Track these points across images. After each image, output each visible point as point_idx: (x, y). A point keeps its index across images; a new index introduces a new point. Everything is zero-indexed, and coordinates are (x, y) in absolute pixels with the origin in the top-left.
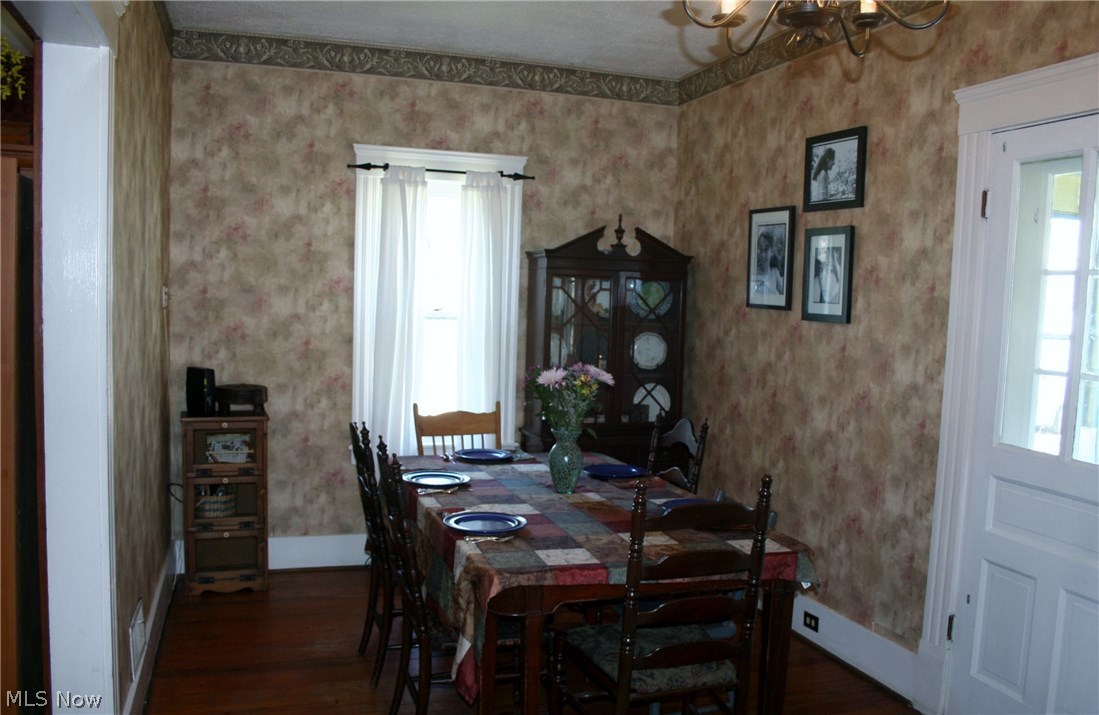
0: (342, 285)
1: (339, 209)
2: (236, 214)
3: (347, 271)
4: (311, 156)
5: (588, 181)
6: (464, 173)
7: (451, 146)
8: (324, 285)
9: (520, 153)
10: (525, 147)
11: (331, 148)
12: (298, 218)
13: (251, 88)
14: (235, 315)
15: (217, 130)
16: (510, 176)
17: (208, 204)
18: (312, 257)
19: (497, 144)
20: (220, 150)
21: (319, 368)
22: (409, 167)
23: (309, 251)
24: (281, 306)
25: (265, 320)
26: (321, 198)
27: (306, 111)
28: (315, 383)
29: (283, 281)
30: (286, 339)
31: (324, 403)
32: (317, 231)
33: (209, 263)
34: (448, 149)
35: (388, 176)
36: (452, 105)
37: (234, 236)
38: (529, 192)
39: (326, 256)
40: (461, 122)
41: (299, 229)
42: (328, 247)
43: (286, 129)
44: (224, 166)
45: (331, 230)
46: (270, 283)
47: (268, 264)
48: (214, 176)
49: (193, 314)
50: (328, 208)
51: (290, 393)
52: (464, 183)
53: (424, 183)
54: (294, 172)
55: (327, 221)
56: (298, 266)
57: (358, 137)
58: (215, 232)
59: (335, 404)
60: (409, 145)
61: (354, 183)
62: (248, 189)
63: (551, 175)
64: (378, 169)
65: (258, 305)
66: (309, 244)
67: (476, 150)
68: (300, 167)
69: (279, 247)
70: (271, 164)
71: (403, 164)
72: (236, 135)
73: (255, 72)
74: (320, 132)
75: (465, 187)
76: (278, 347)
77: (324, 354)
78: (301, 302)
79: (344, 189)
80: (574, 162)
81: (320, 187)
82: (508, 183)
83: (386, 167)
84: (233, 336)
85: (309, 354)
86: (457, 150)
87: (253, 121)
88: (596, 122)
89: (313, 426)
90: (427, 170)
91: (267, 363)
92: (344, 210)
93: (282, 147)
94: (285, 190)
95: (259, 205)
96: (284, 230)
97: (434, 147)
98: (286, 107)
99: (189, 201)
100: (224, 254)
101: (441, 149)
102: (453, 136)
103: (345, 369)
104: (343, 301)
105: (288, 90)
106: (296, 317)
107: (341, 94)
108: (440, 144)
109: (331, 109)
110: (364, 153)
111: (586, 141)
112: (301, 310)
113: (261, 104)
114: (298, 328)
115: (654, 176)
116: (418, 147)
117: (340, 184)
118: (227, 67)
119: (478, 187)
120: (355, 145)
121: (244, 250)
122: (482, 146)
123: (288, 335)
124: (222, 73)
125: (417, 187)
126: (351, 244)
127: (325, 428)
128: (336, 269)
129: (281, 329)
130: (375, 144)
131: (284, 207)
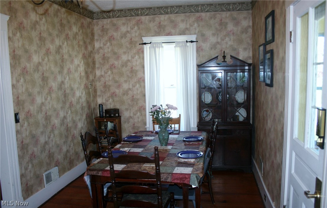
0: (142, 79)
1: (140, 57)
2: (112, 61)
3: (143, 75)
4: (131, 42)
5: (219, 40)
6: (174, 42)
7: (172, 34)
8: (137, 79)
9: (195, 34)
10: (197, 32)
11: (136, 39)
12: (129, 60)
13: (114, 25)
14: (113, 89)
15: (106, 38)
16: (189, 42)
17: (105, 59)
18: (133, 72)
19: (187, 32)
20: (107, 43)
21: (137, 104)
22: (157, 42)
23: (132, 70)
24: (125, 86)
25: (121, 90)
26: (135, 54)
27: (129, 29)
28: (136, 108)
29: (125, 79)
30: (127, 95)
31: (139, 114)
32: (134, 64)
33: (106, 75)
34: (171, 35)
35: (151, 46)
36: (172, 21)
37: (112, 67)
38: (199, 46)
39: (137, 71)
40: (175, 26)
41: (129, 64)
42: (137, 68)
43: (124, 36)
44: (108, 48)
45: (138, 63)
46: (122, 80)
47: (121, 74)
48: (106, 51)
49: (102, 89)
50: (137, 57)
51: (129, 111)
52: (175, 45)
53: (162, 47)
54: (127, 47)
55: (137, 61)
56: (129, 74)
57: (144, 35)
58: (107, 66)
59: (142, 114)
60: (159, 36)
61: (143, 49)
62: (115, 53)
63: (205, 40)
64: (148, 44)
65: (119, 86)
66: (132, 68)
67: (180, 35)
68: (128, 46)
69: (124, 69)
70: (120, 46)
71: (156, 42)
72: (111, 39)
73: (115, 20)
74: (133, 35)
75: (175, 47)
76: (125, 98)
77: (138, 99)
78: (131, 85)
79: (141, 51)
80: (214, 35)
81: (134, 51)
82: (188, 44)
83: (150, 43)
84: (113, 95)
85: (133, 100)
86: (174, 35)
87: (115, 34)
88: (221, 20)
89: (136, 121)
90: (163, 43)
91: (122, 102)
92: (141, 57)
93: (123, 41)
94: (125, 53)
95: (118, 58)
96: (125, 64)
97: (167, 35)
98: (124, 29)
99: (100, 58)
100: (110, 72)
101: (169, 35)
102: (173, 31)
103: (144, 104)
104: (142, 84)
105: (124, 24)
106: (129, 89)
107: (138, 23)
108: (169, 34)
109: (136, 28)
110: (145, 40)
111: (218, 27)
112: (131, 87)
113: (117, 29)
114: (130, 92)
115: (244, 36)
116: (162, 36)
117: (140, 50)
118: (108, 20)
119: (179, 46)
120: (142, 38)
121: (115, 71)
122: (182, 33)
123: (127, 94)
124: (106, 22)
125: (159, 48)
126: (144, 67)
127: (139, 121)
128: (140, 75)
129: (126, 93)
130: (149, 36)
131: (124, 58)
